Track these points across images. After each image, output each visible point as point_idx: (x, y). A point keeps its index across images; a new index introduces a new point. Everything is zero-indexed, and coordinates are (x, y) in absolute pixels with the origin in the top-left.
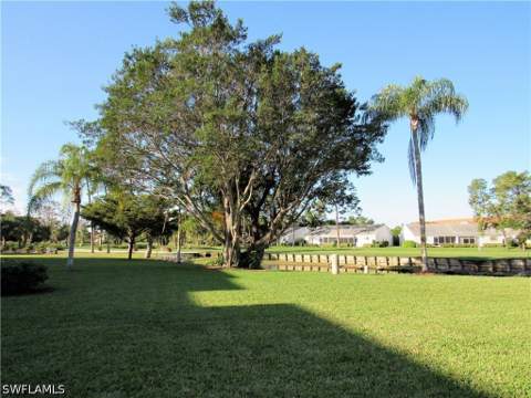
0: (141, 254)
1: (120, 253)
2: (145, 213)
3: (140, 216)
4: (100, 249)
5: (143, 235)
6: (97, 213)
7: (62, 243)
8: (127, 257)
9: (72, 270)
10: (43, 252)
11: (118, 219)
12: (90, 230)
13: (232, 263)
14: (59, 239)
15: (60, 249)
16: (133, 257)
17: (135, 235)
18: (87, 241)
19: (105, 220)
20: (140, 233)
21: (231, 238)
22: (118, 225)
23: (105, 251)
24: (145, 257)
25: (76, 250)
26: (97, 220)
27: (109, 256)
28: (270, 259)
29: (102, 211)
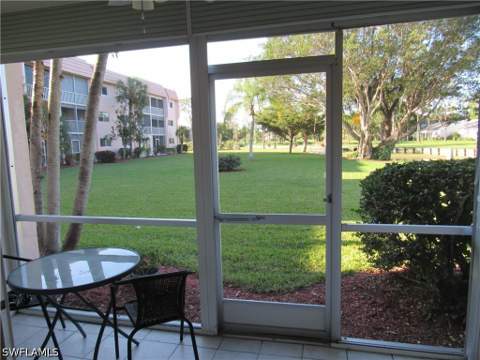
0: (298, 149)
1: (284, 148)
2: (299, 118)
3: (296, 120)
4: (269, 145)
5: (300, 134)
6: (266, 120)
7: (242, 141)
8: (288, 151)
9: (252, 160)
10: (231, 148)
11: (280, 123)
12: (261, 131)
13: (364, 156)
14: (240, 138)
15: (241, 146)
16: (293, 151)
17: (293, 135)
18: (260, 139)
19: (272, 124)
20: (296, 134)
21: (364, 136)
22: (281, 127)
23: (273, 147)
24: (302, 151)
25: (254, 146)
26: (266, 125)
27: (275, 151)
28: (414, 152)
29: (269, 117)
